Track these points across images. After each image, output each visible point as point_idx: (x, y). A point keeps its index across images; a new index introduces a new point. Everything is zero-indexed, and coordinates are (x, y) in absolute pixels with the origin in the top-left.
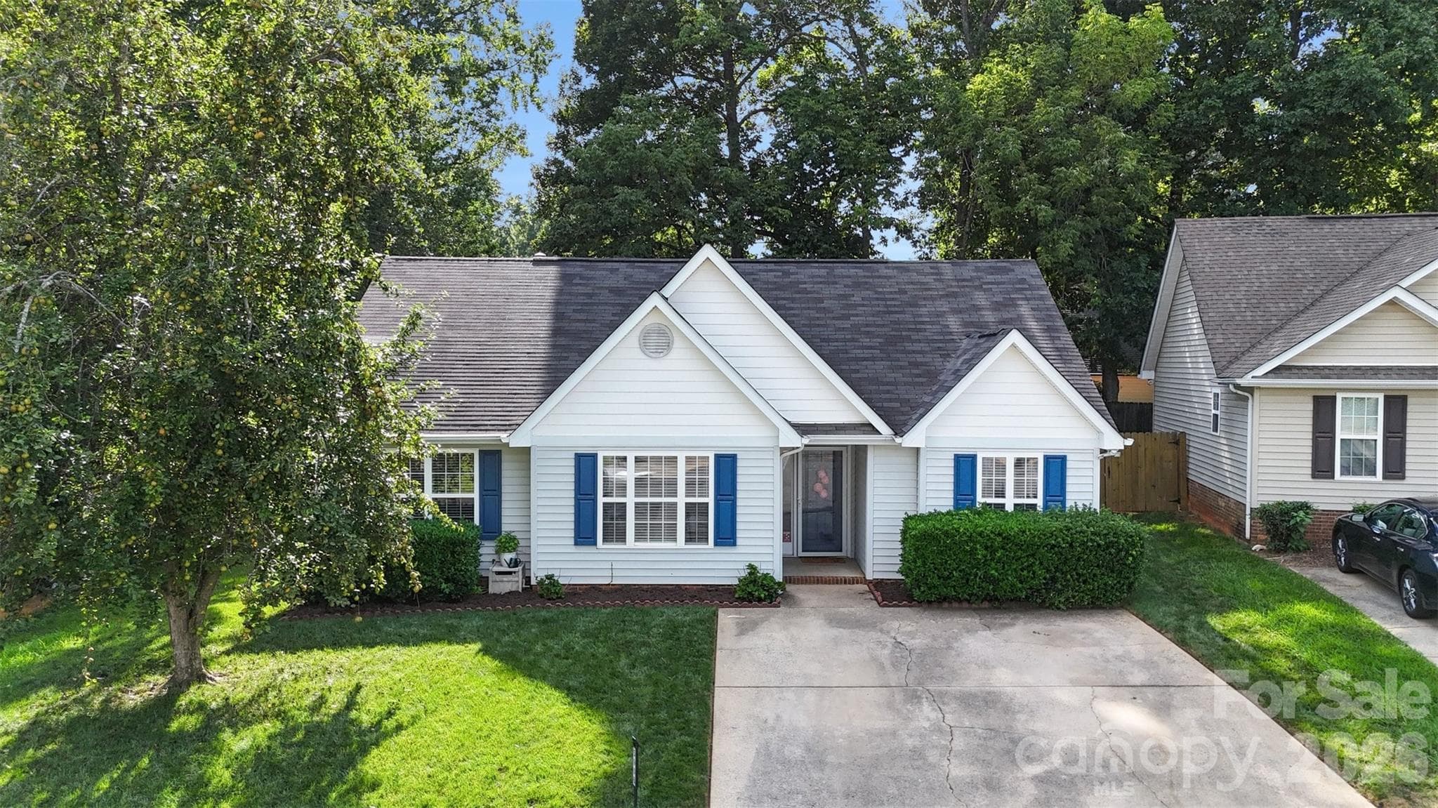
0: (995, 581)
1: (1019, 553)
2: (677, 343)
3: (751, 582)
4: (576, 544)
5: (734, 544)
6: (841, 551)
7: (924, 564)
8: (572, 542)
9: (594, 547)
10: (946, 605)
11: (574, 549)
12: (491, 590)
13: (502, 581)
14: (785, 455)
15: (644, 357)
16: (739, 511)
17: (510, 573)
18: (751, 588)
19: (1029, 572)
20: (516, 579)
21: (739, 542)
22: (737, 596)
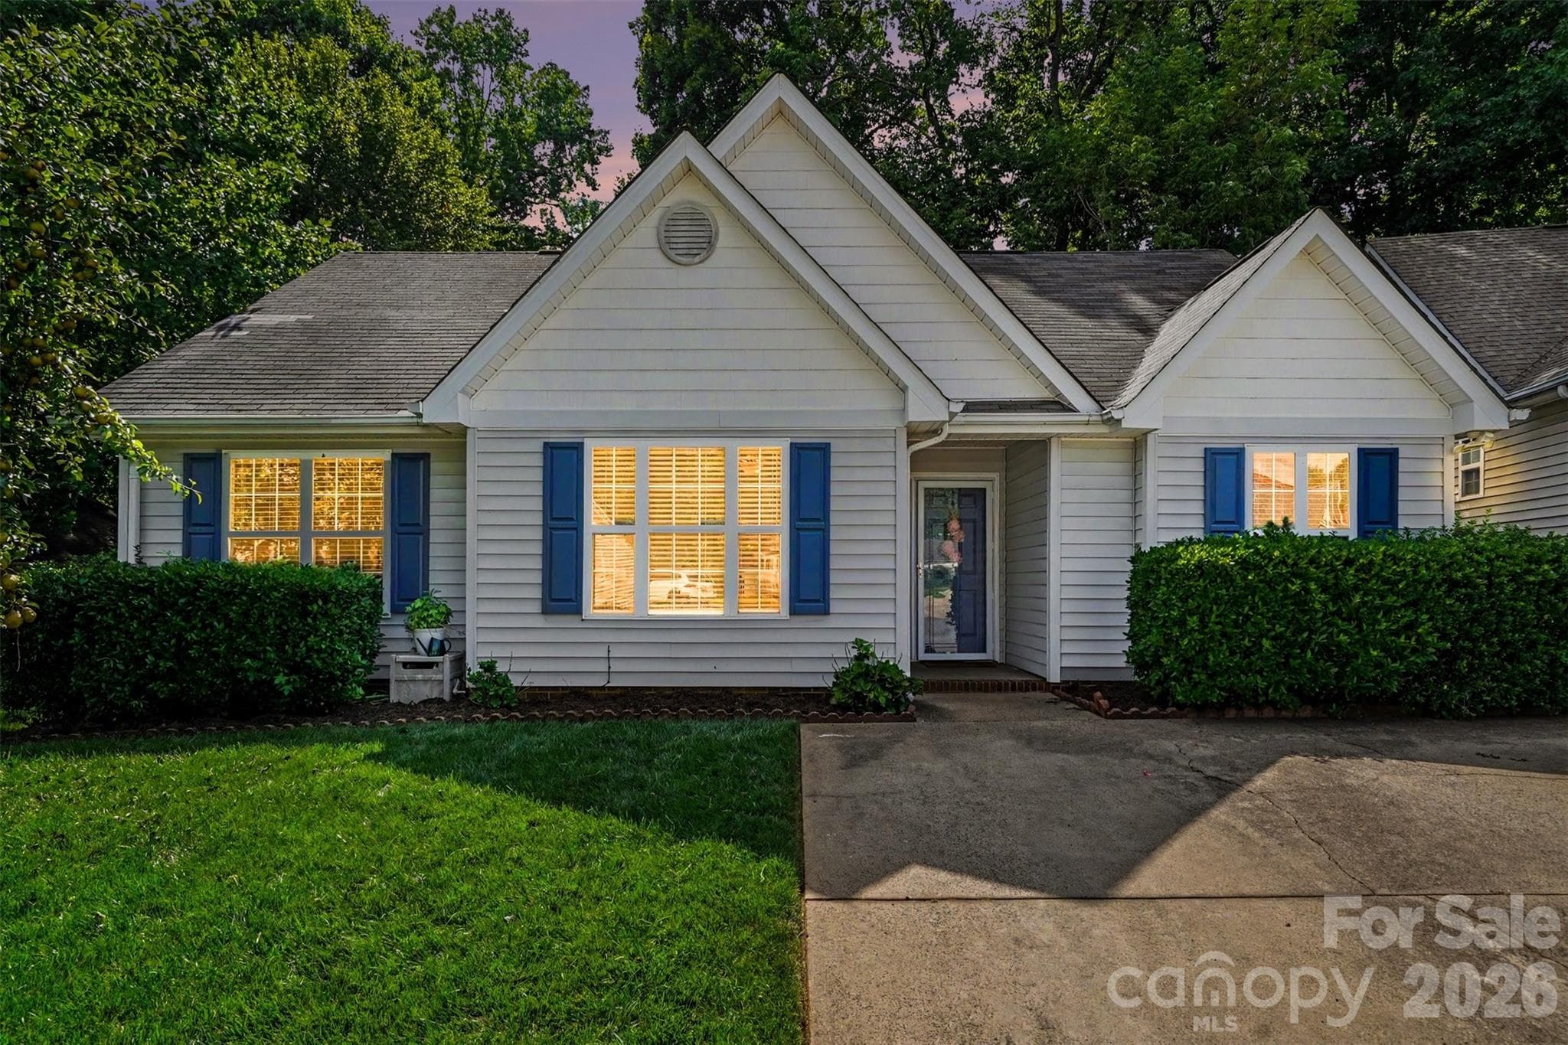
0: (1345, 658)
1: (1391, 599)
2: (727, 237)
3: (860, 675)
4: (546, 611)
5: (826, 612)
6: (984, 650)
7: (1203, 623)
8: (536, 607)
9: (577, 617)
10: (1232, 713)
11: (540, 622)
12: (394, 698)
13: (413, 681)
14: (915, 447)
15: (669, 264)
16: (834, 549)
17: (429, 665)
18: (861, 686)
19: (1408, 638)
20: (439, 677)
21: (834, 607)
22: (833, 701)
